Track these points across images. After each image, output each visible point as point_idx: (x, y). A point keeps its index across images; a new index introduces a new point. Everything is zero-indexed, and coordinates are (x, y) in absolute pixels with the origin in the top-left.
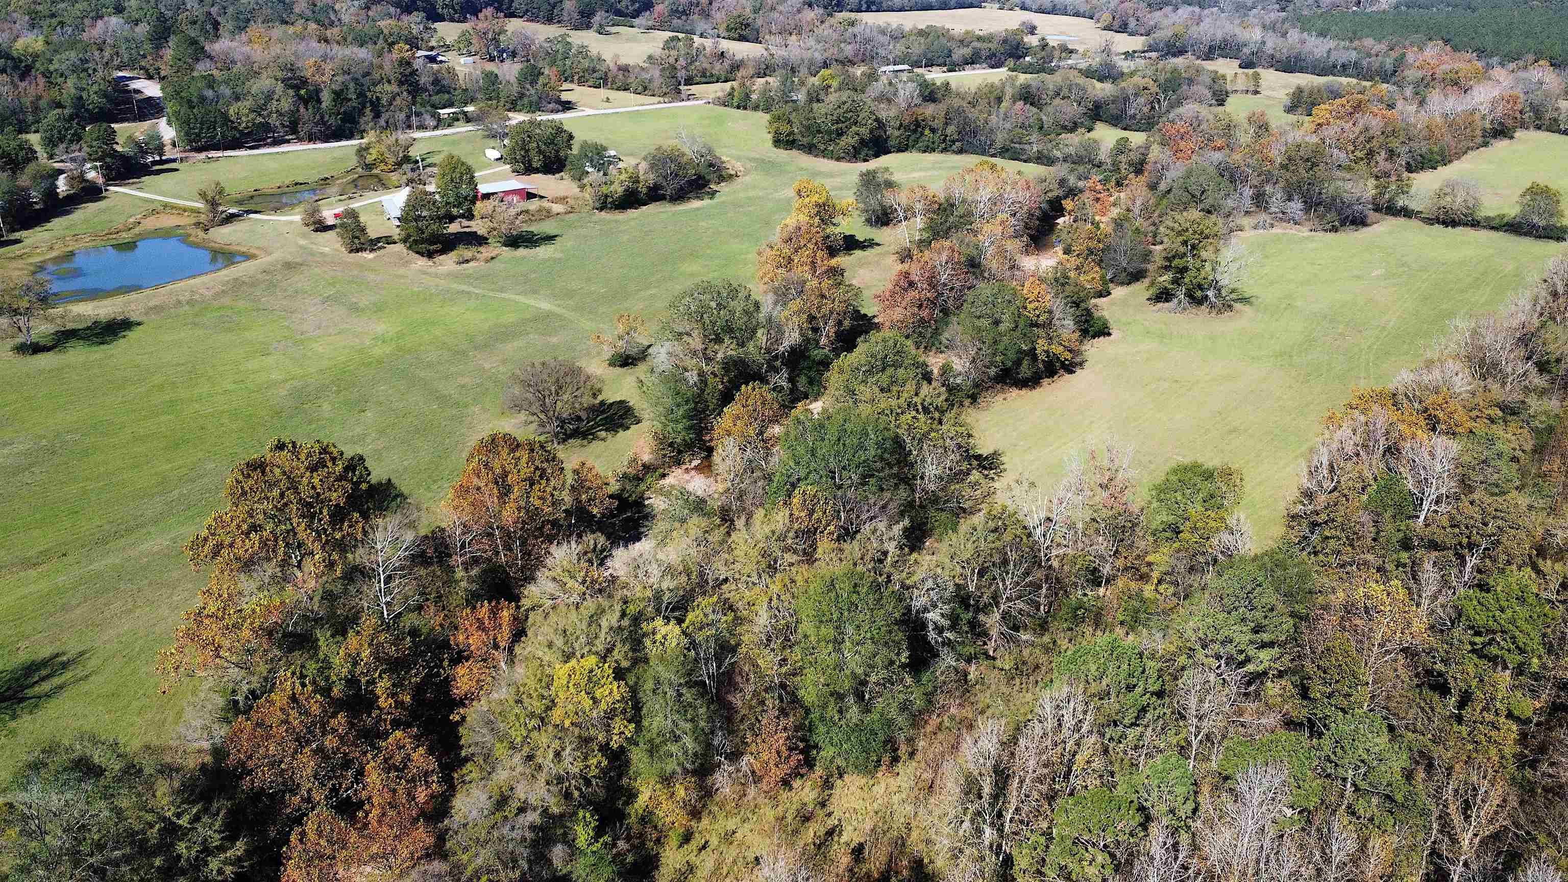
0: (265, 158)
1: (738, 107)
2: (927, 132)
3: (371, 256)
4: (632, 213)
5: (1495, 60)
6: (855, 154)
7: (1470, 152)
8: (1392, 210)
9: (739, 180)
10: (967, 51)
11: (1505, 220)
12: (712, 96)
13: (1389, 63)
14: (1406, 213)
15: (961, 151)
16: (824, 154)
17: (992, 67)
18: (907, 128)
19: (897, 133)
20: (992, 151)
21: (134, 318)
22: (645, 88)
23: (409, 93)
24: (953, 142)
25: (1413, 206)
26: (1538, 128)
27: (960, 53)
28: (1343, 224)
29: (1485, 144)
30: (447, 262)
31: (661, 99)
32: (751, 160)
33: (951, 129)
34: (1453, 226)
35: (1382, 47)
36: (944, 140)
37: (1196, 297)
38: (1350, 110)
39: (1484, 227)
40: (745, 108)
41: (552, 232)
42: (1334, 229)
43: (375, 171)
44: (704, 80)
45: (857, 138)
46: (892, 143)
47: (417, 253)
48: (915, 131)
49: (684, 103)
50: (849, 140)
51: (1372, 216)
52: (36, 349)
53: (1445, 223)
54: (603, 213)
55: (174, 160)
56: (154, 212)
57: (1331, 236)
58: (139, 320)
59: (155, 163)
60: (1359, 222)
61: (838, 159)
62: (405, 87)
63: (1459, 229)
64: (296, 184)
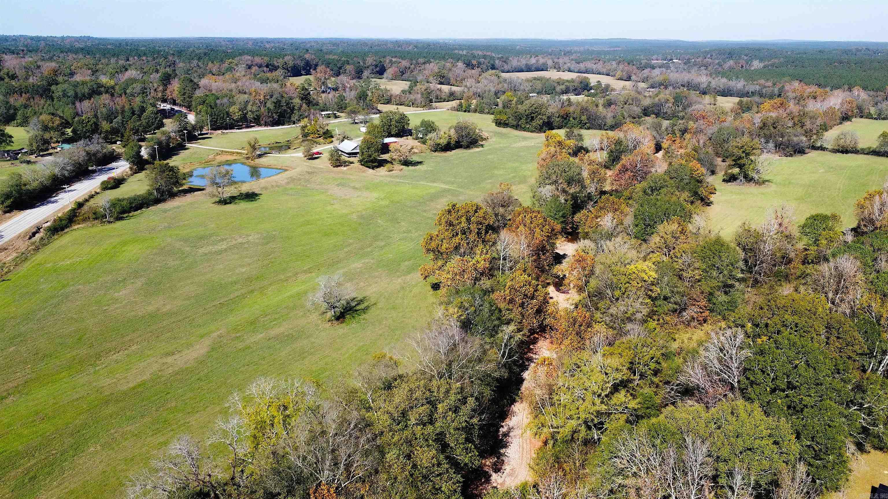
0: (250, 133)
1: (465, 111)
2: (571, 119)
3: (345, 168)
4: (449, 153)
5: (828, 89)
6: (540, 129)
7: (835, 126)
8: (814, 148)
9: (490, 140)
10: (563, 87)
11: (871, 150)
12: (449, 107)
13: (776, 91)
14: (822, 148)
15: (589, 128)
16: (524, 129)
17: (576, 95)
18: (562, 117)
19: (557, 119)
20: (606, 128)
21: (257, 192)
22: (413, 104)
23: (306, 104)
24: (585, 124)
25: (825, 145)
26: (862, 117)
27: (559, 88)
28: (795, 152)
29: (841, 123)
30: (382, 171)
31: (422, 109)
32: (491, 132)
33: (584, 118)
34: (846, 153)
35: (770, 84)
36: (580, 123)
37: (748, 179)
38: (779, 105)
39: (861, 153)
40: (469, 112)
41: (420, 160)
42: (791, 155)
43: (308, 138)
44: (437, 100)
45: (541, 121)
46: (555, 124)
47: (367, 167)
48: (565, 119)
49: (435, 110)
50: (538, 122)
51: (807, 150)
52: (224, 202)
53: (842, 152)
54: (436, 153)
55: (207, 134)
56: (218, 154)
57: (790, 158)
58: (260, 193)
59: (199, 135)
60: (801, 151)
61: (532, 132)
62: (304, 101)
63: (850, 155)
64: (277, 143)
